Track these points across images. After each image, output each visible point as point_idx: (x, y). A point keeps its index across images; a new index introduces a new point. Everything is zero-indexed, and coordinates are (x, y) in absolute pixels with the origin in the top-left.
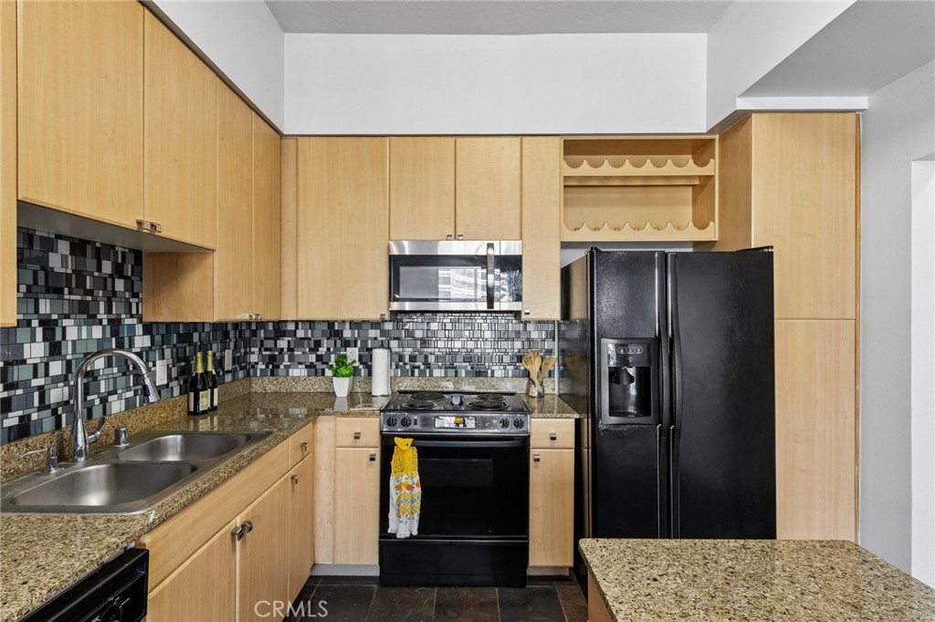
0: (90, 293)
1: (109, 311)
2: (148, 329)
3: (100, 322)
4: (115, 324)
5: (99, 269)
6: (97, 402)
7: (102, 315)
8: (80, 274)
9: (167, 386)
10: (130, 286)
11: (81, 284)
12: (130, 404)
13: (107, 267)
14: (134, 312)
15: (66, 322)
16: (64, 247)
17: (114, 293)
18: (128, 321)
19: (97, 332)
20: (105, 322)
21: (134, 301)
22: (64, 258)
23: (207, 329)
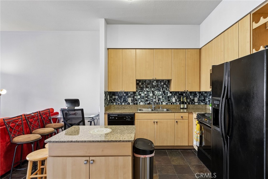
0: (159, 87)
1: (163, 90)
2: (171, 92)
3: (161, 91)
4: (164, 92)
5: (161, 84)
6: (160, 102)
7: (161, 90)
8: (158, 85)
9: (176, 102)
10: (167, 86)
11: (158, 86)
12: (167, 104)
13: (162, 84)
14: (168, 90)
15: (155, 91)
16: (155, 82)
17: (164, 87)
18: (167, 91)
19: (160, 93)
20: (162, 91)
21: (168, 88)
22: (155, 83)
23: (188, 93)
